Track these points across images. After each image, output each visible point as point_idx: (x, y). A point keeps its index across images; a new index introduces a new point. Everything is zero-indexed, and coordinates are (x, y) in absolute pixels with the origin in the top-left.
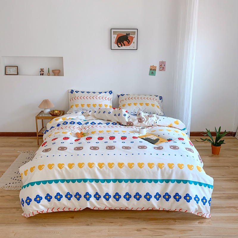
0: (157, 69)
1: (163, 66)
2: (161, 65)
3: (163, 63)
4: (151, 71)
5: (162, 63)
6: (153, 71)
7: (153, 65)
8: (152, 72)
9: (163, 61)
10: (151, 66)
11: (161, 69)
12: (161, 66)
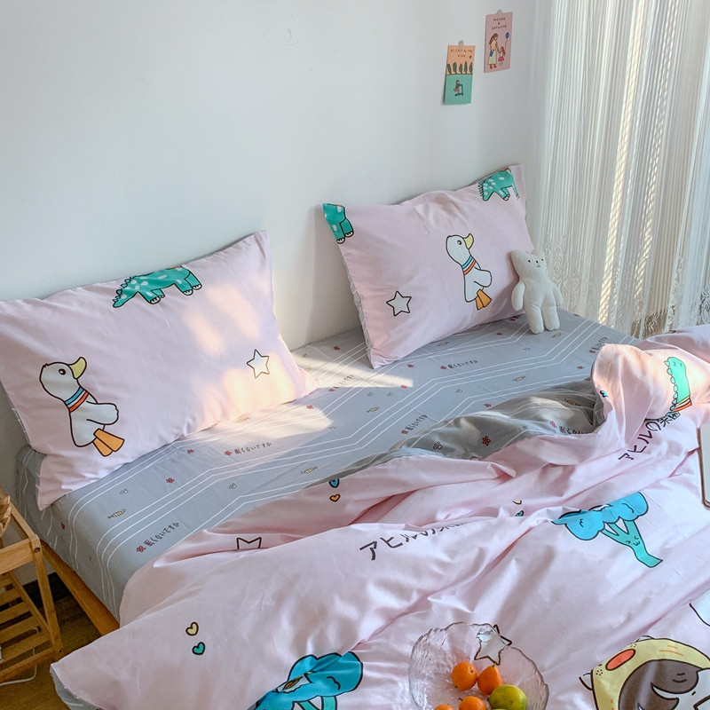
0: (478, 62)
1: (501, 41)
2: (496, 35)
3: (502, 23)
4: (453, 78)
5: (496, 24)
6: (462, 79)
7: (461, 42)
8: (458, 85)
9: (500, 11)
10: (451, 49)
11: (493, 60)
12: (494, 42)
